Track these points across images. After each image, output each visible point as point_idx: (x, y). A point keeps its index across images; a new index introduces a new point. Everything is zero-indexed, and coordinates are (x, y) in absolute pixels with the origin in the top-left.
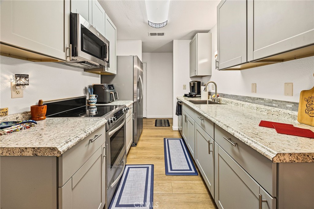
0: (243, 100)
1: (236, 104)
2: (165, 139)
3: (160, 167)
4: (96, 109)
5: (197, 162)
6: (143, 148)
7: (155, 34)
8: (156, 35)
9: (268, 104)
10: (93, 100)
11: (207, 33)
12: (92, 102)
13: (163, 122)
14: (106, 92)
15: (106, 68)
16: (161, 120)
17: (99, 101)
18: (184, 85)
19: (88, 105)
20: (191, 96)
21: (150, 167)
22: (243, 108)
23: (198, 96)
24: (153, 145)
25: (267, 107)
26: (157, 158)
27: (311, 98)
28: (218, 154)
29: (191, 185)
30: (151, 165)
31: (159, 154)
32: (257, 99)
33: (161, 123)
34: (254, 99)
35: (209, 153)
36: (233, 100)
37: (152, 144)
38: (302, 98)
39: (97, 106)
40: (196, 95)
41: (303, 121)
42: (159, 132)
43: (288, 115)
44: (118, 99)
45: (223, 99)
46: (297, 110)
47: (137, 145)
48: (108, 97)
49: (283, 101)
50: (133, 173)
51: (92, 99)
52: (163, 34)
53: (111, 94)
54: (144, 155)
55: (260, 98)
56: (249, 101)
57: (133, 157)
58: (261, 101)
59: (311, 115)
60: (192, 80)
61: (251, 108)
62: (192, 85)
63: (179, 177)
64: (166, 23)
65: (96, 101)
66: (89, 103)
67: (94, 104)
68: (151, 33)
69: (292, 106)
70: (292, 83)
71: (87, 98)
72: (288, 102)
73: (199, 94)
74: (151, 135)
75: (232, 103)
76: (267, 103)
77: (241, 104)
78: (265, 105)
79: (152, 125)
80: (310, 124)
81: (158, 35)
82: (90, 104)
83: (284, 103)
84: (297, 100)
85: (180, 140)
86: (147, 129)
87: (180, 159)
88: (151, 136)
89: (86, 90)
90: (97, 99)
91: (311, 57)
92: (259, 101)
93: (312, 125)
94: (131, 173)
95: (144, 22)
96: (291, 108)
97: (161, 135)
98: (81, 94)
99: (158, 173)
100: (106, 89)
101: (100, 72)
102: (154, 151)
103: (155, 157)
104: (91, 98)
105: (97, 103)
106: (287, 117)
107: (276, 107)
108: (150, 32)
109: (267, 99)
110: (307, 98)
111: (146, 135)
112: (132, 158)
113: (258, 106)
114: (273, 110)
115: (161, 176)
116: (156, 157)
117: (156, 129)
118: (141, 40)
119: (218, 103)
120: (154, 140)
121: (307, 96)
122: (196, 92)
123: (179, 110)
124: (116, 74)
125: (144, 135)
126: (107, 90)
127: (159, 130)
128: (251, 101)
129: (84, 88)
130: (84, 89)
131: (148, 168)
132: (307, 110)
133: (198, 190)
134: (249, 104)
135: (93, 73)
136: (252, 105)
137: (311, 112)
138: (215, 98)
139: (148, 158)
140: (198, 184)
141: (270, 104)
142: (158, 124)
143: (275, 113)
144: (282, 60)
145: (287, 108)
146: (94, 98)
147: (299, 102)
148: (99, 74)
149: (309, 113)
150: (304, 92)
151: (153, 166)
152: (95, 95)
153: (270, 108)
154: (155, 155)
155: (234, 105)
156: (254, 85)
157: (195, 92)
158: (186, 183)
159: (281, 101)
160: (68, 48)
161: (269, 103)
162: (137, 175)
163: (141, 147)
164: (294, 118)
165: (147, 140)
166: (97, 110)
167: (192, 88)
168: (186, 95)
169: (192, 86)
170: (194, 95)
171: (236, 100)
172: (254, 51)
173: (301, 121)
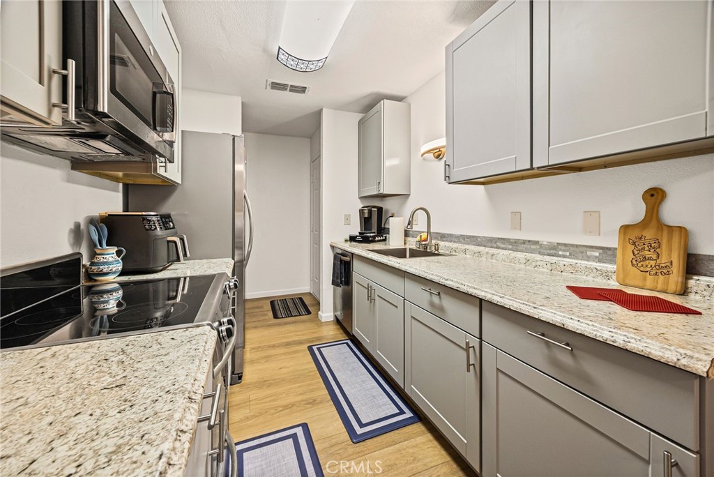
0: (490, 244)
1: (476, 255)
2: (310, 348)
3: (327, 426)
4: (120, 293)
5: (414, 391)
6: (263, 384)
7: (283, 87)
8: (286, 90)
9: (548, 251)
10: (111, 263)
11: (400, 101)
12: (105, 270)
13: (291, 305)
14: (156, 238)
15: (159, 164)
16: (284, 301)
17: (130, 267)
18: (345, 216)
19: (90, 284)
20: (365, 240)
21: (299, 431)
22: (494, 261)
23: (379, 238)
24: (285, 370)
25: (547, 258)
26: (309, 403)
27: (640, 238)
28: (495, 369)
29: (411, 451)
30: (301, 427)
31: (312, 391)
32: (524, 242)
33: (287, 309)
34: (516, 243)
35: (468, 370)
36: (467, 247)
37: (284, 367)
38: (624, 239)
39: (123, 285)
40: (374, 237)
41: (628, 282)
42: (291, 332)
43: (595, 270)
44: (188, 255)
45: (442, 244)
46: (612, 262)
47: (243, 378)
48: (162, 251)
49: (580, 245)
50: (257, 464)
51: (104, 263)
52: (303, 90)
53: (168, 242)
54: (270, 401)
55: (529, 241)
56: (502, 246)
57: (241, 417)
58: (533, 247)
59: (642, 269)
60: (362, 203)
61: (513, 260)
62: (366, 216)
63: (379, 439)
64: (322, 64)
65: (119, 267)
66: (90, 276)
67: (110, 278)
68: (273, 83)
69: (600, 254)
70: (599, 212)
71: (85, 261)
72: (591, 247)
73: (380, 235)
74: (273, 343)
75: (465, 251)
76: (546, 249)
77: (487, 253)
78: (540, 253)
79: (265, 315)
80: (641, 285)
81: (291, 91)
82: (96, 281)
83: (583, 249)
84: (613, 242)
85: (347, 344)
86: (256, 327)
87: (367, 392)
88: (274, 346)
89: (77, 233)
90: (122, 259)
91: (635, 165)
92: (529, 246)
93: (645, 287)
94: (250, 466)
95: (265, 50)
96: (596, 257)
97: (296, 338)
98: (61, 248)
99: (326, 445)
100: (156, 228)
101: (120, 174)
102: (294, 386)
103: (303, 401)
104: (100, 259)
105: (122, 273)
106: (592, 275)
107: (564, 257)
108: (271, 80)
109: (545, 243)
110: (633, 238)
111: (258, 346)
112: (241, 421)
113: (529, 255)
114: (562, 263)
115: (336, 448)
116: (306, 400)
117: (279, 325)
118: (240, 98)
119: (436, 252)
120: (284, 354)
121: (633, 235)
122: (375, 229)
123: (341, 273)
124: (180, 183)
125: (253, 346)
126: (159, 232)
127: (287, 326)
128: (510, 247)
129: (72, 226)
130: (71, 231)
131: (294, 437)
132: (634, 261)
133: (430, 459)
134: (506, 252)
135: (100, 175)
136: (514, 254)
137: (642, 263)
138: (427, 242)
139: (286, 407)
140: (424, 443)
141: (552, 252)
142: (281, 312)
143: (568, 269)
144: (580, 169)
145: (588, 258)
146: (111, 258)
147: (616, 246)
148: (117, 179)
149: (640, 265)
150: (625, 229)
151: (305, 426)
152: (116, 249)
153: (555, 259)
154: (301, 394)
155: (471, 257)
156: (517, 216)
157: (373, 231)
158: (400, 450)
159: (577, 246)
160: (54, 72)
161: (550, 249)
162: (272, 468)
163: (255, 381)
164: (607, 275)
165: (267, 358)
166: (123, 298)
167: (366, 221)
168: (352, 239)
169: (365, 218)
170: (371, 237)
171: (474, 245)
172: (549, 146)
173: (624, 281)
